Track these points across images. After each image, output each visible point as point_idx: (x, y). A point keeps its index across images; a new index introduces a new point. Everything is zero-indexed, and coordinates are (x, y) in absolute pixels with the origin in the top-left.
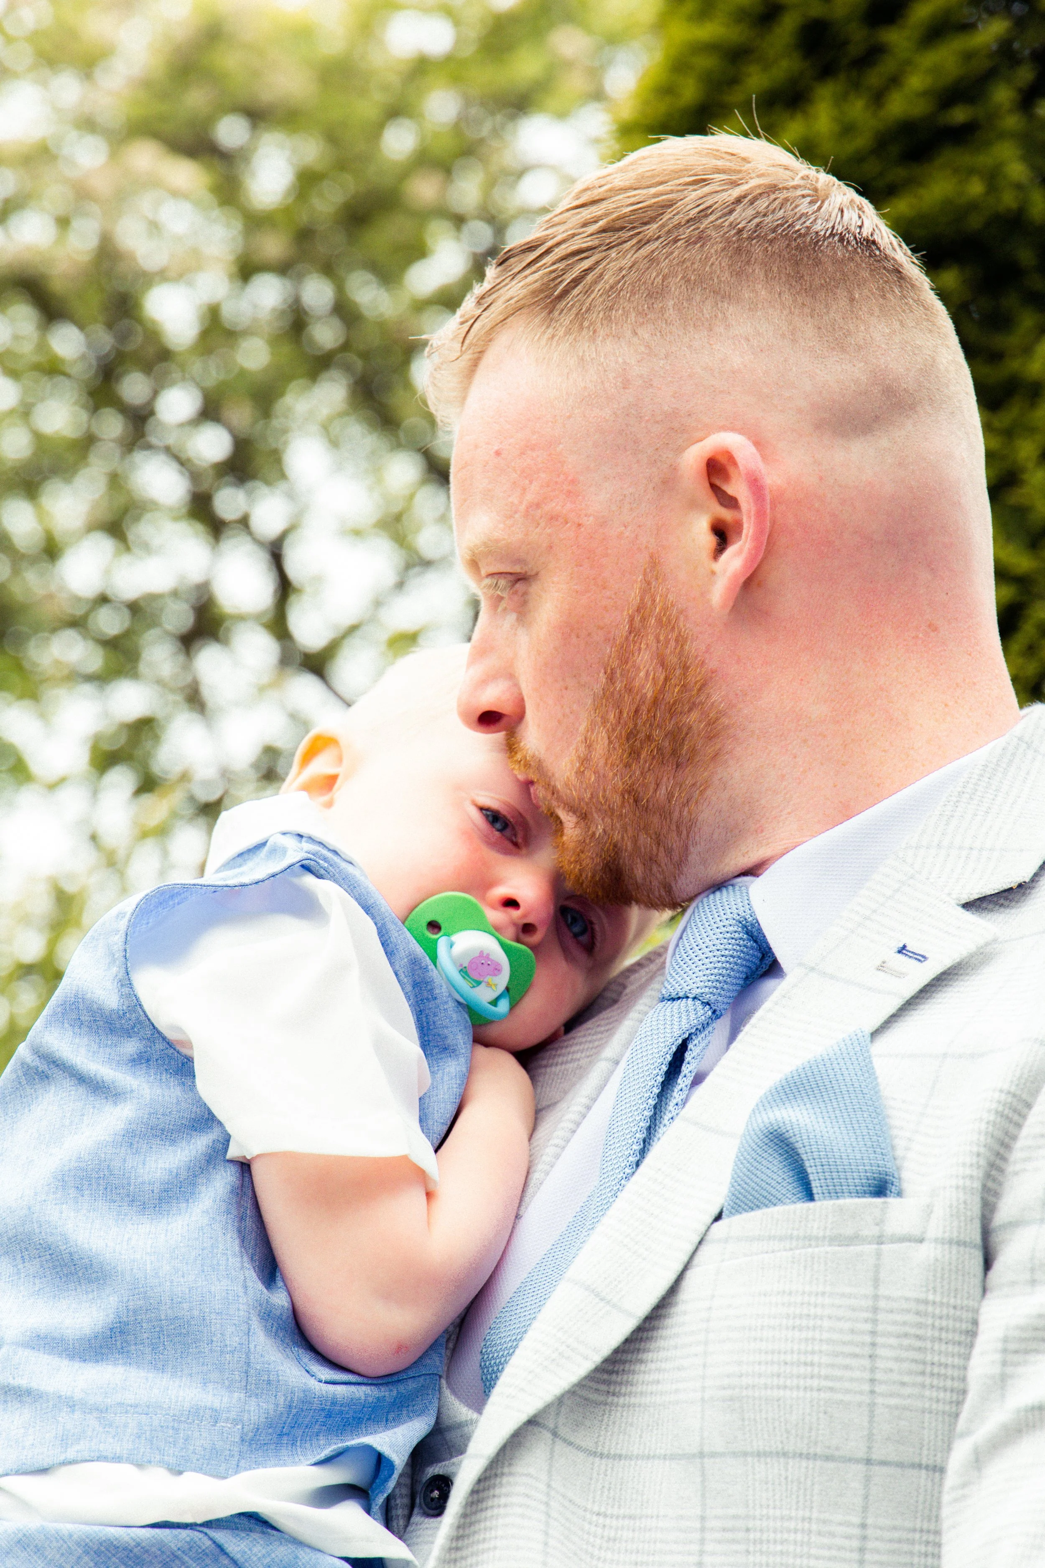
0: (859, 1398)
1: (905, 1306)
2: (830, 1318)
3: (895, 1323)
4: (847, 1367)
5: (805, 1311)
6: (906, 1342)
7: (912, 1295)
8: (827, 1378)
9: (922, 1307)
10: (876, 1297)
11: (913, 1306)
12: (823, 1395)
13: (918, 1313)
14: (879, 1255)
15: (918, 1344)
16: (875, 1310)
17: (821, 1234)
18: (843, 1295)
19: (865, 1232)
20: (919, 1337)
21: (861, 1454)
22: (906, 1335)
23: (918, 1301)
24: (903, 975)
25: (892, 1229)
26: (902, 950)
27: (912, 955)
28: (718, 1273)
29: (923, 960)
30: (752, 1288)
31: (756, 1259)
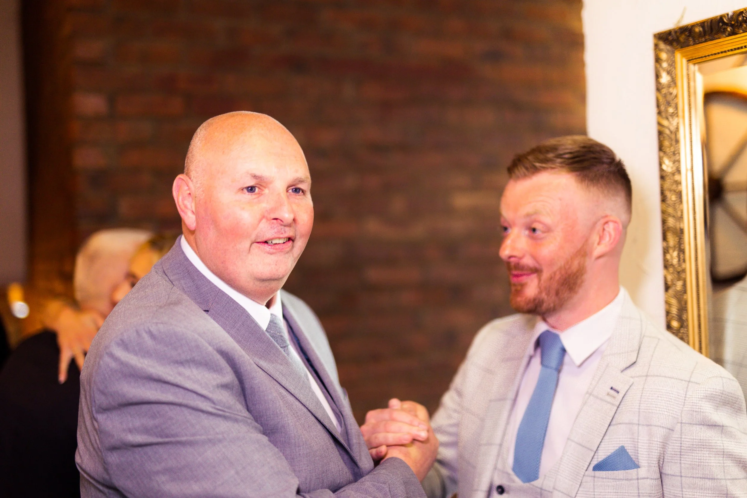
1: (646, 495)
5: (622, 497)
9: (650, 495)
10: (639, 493)
14: (638, 483)
16: (639, 496)
17: (623, 478)
18: (631, 493)
19: (634, 478)
23: (649, 493)
24: (614, 397)
25: (640, 477)
26: (612, 388)
27: (615, 390)
28: (594, 485)
29: (618, 392)
30: (606, 491)
31: (605, 483)
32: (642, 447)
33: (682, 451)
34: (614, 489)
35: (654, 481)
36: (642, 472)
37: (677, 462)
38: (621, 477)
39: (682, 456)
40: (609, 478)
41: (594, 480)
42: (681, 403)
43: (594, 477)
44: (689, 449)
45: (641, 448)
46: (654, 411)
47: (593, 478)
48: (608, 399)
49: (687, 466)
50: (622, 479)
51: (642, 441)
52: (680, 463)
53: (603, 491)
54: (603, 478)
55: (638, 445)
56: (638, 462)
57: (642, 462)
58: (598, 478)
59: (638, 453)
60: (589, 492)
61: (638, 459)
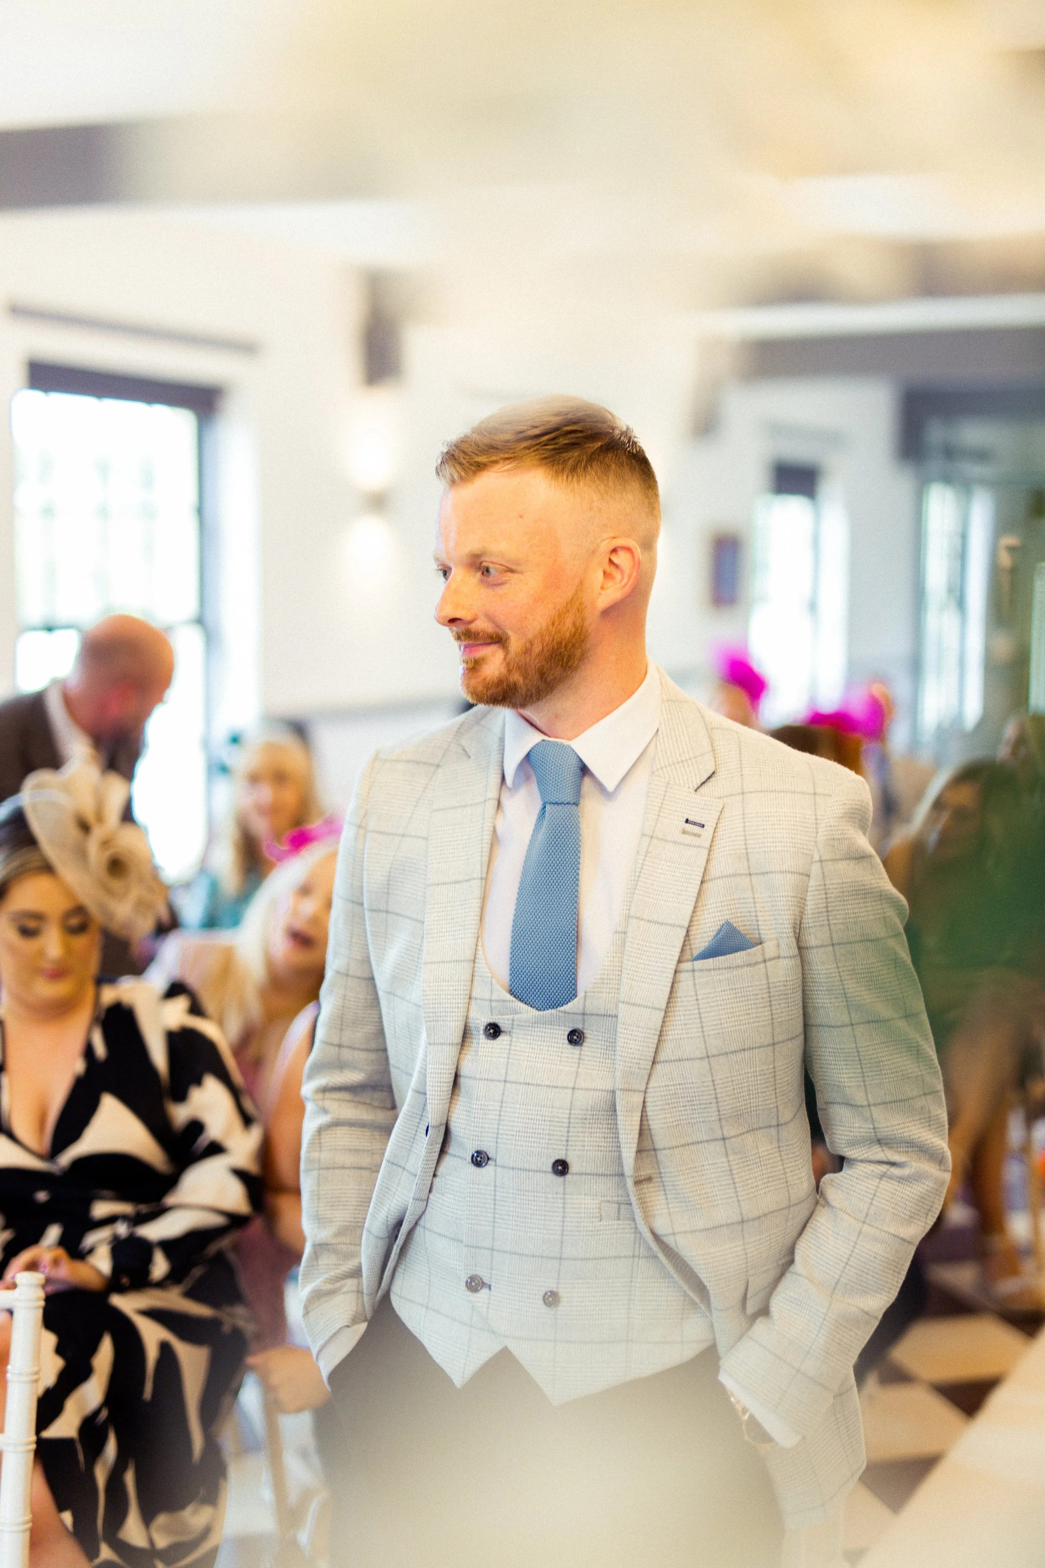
0: (768, 1022)
1: (779, 984)
2: (753, 995)
3: (777, 991)
4: (762, 1012)
6: (781, 997)
7: (782, 980)
9: (785, 983)
10: (768, 983)
11: (782, 984)
12: (755, 1024)
13: (785, 986)
14: (766, 967)
15: (785, 997)
16: (769, 988)
17: (743, 964)
18: (756, 986)
19: (758, 960)
20: (786, 994)
21: (771, 1042)
22: (781, 995)
23: (784, 981)
24: (699, 836)
25: (767, 957)
26: (687, 821)
27: (695, 824)
28: (695, 985)
29: (703, 826)
30: (717, 990)
31: (715, 978)
32: (762, 909)
33: (829, 905)
34: (730, 985)
35: (787, 961)
36: (770, 948)
37: (824, 925)
38: (739, 962)
39: (830, 914)
40: (719, 969)
41: (694, 977)
42: (811, 830)
43: (693, 971)
44: (839, 899)
45: (761, 911)
46: (772, 849)
47: (691, 973)
48: (688, 839)
49: (839, 927)
50: (741, 966)
51: (761, 900)
52: (829, 925)
53: (712, 991)
55: (755, 907)
56: (759, 934)
57: (767, 933)
58: (701, 970)
59: (757, 921)
60: (688, 996)
61: (758, 929)
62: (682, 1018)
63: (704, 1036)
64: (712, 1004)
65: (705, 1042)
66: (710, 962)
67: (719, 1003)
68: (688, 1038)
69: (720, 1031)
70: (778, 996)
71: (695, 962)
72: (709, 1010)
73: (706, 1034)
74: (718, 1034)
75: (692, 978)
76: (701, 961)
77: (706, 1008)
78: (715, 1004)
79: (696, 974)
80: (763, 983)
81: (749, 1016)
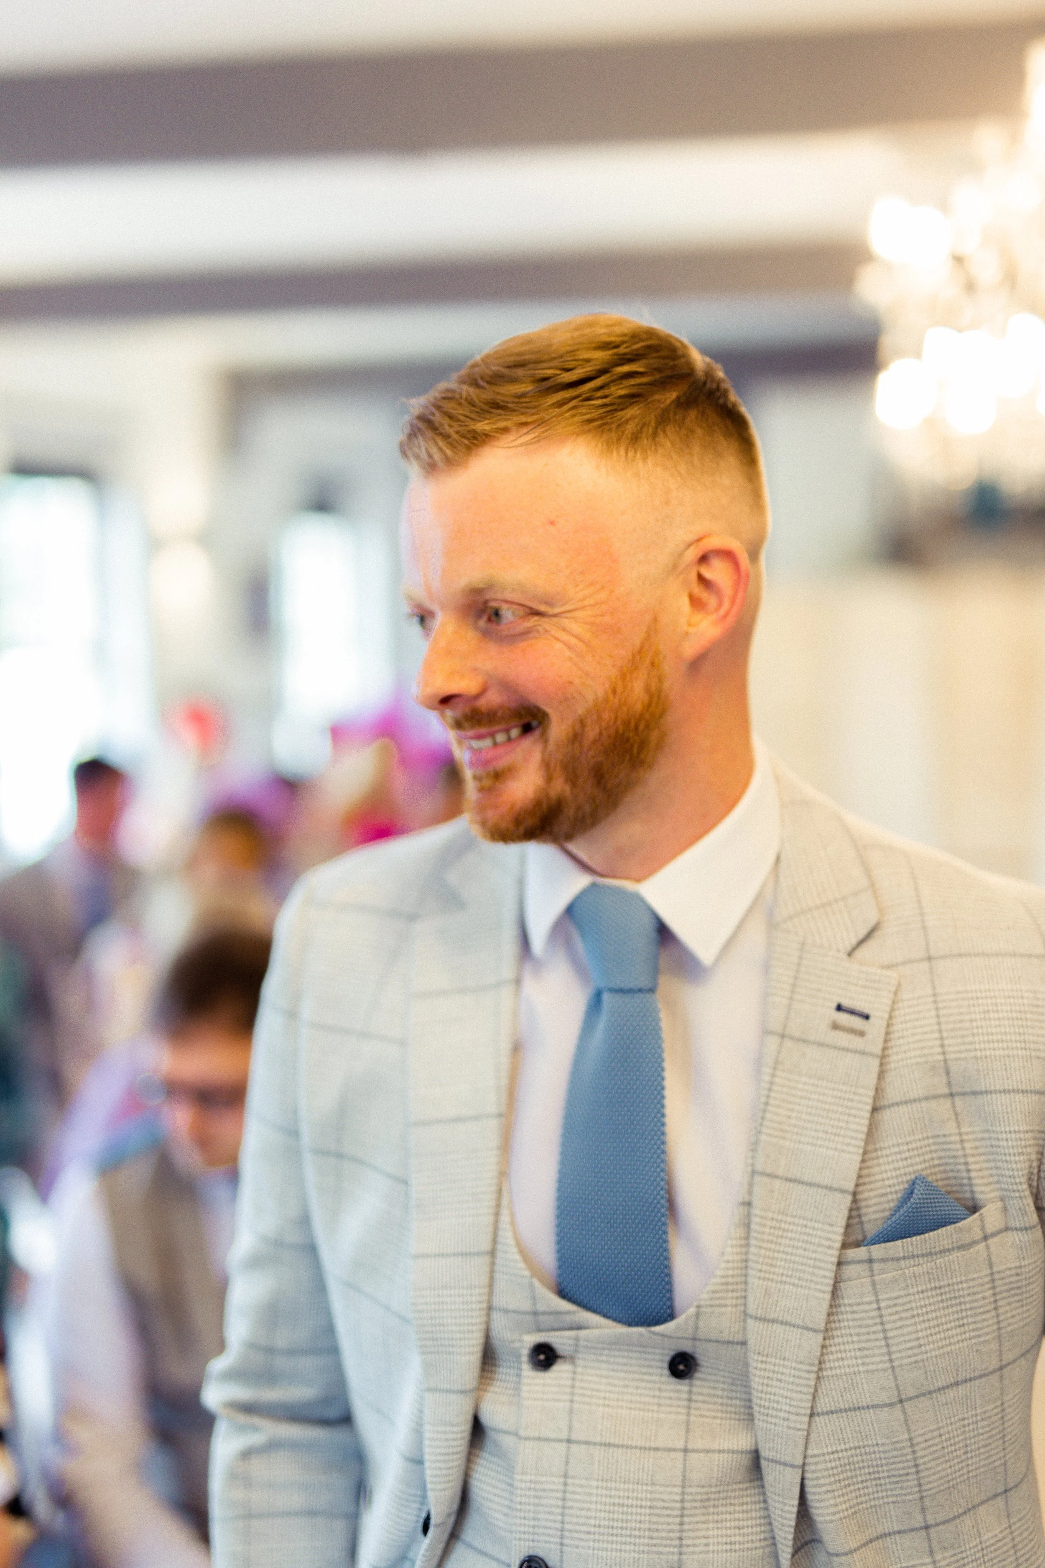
0: (993, 1335)
1: (1009, 1273)
2: (969, 1295)
3: (1006, 1284)
4: (984, 1320)
5: (953, 1295)
6: (1012, 1292)
7: (1013, 1265)
8: (973, 1330)
9: (1018, 1271)
10: (992, 1274)
11: (1013, 1272)
12: (973, 1341)
13: (1019, 1274)
14: (988, 1248)
15: (1018, 1291)
16: (993, 1281)
17: (951, 1247)
18: (973, 1279)
19: (975, 1238)
20: (1018, 1288)
21: (997, 1366)
22: (1012, 1289)
23: (1016, 1267)
24: (862, 1033)
25: (990, 1229)
26: (840, 1008)
27: (853, 1013)
28: (874, 1284)
29: (867, 1017)
30: (911, 1291)
31: (906, 1271)
34: (933, 1281)
35: (1023, 1235)
36: (991, 1214)
38: (946, 1244)
40: (913, 1256)
41: (871, 1270)
43: (870, 1261)
46: (987, 1053)
47: (866, 1266)
48: (843, 1038)
50: (951, 1250)
51: (972, 1137)
53: (903, 1293)
54: (898, 1259)
55: (963, 1149)
56: (972, 1192)
57: (984, 1191)
58: (883, 1260)
59: (968, 1171)
60: (863, 1303)
61: (971, 1185)
62: (855, 1339)
63: (893, 1368)
64: (904, 1315)
65: (895, 1378)
66: (898, 1247)
67: (915, 1312)
68: (867, 1371)
69: (919, 1358)
70: (1008, 1291)
71: (872, 1247)
72: (899, 1324)
73: (896, 1363)
74: (916, 1362)
75: (868, 1273)
76: (883, 1245)
77: (894, 1321)
78: (909, 1314)
79: (876, 1266)
80: (984, 1273)
81: (962, 1329)
